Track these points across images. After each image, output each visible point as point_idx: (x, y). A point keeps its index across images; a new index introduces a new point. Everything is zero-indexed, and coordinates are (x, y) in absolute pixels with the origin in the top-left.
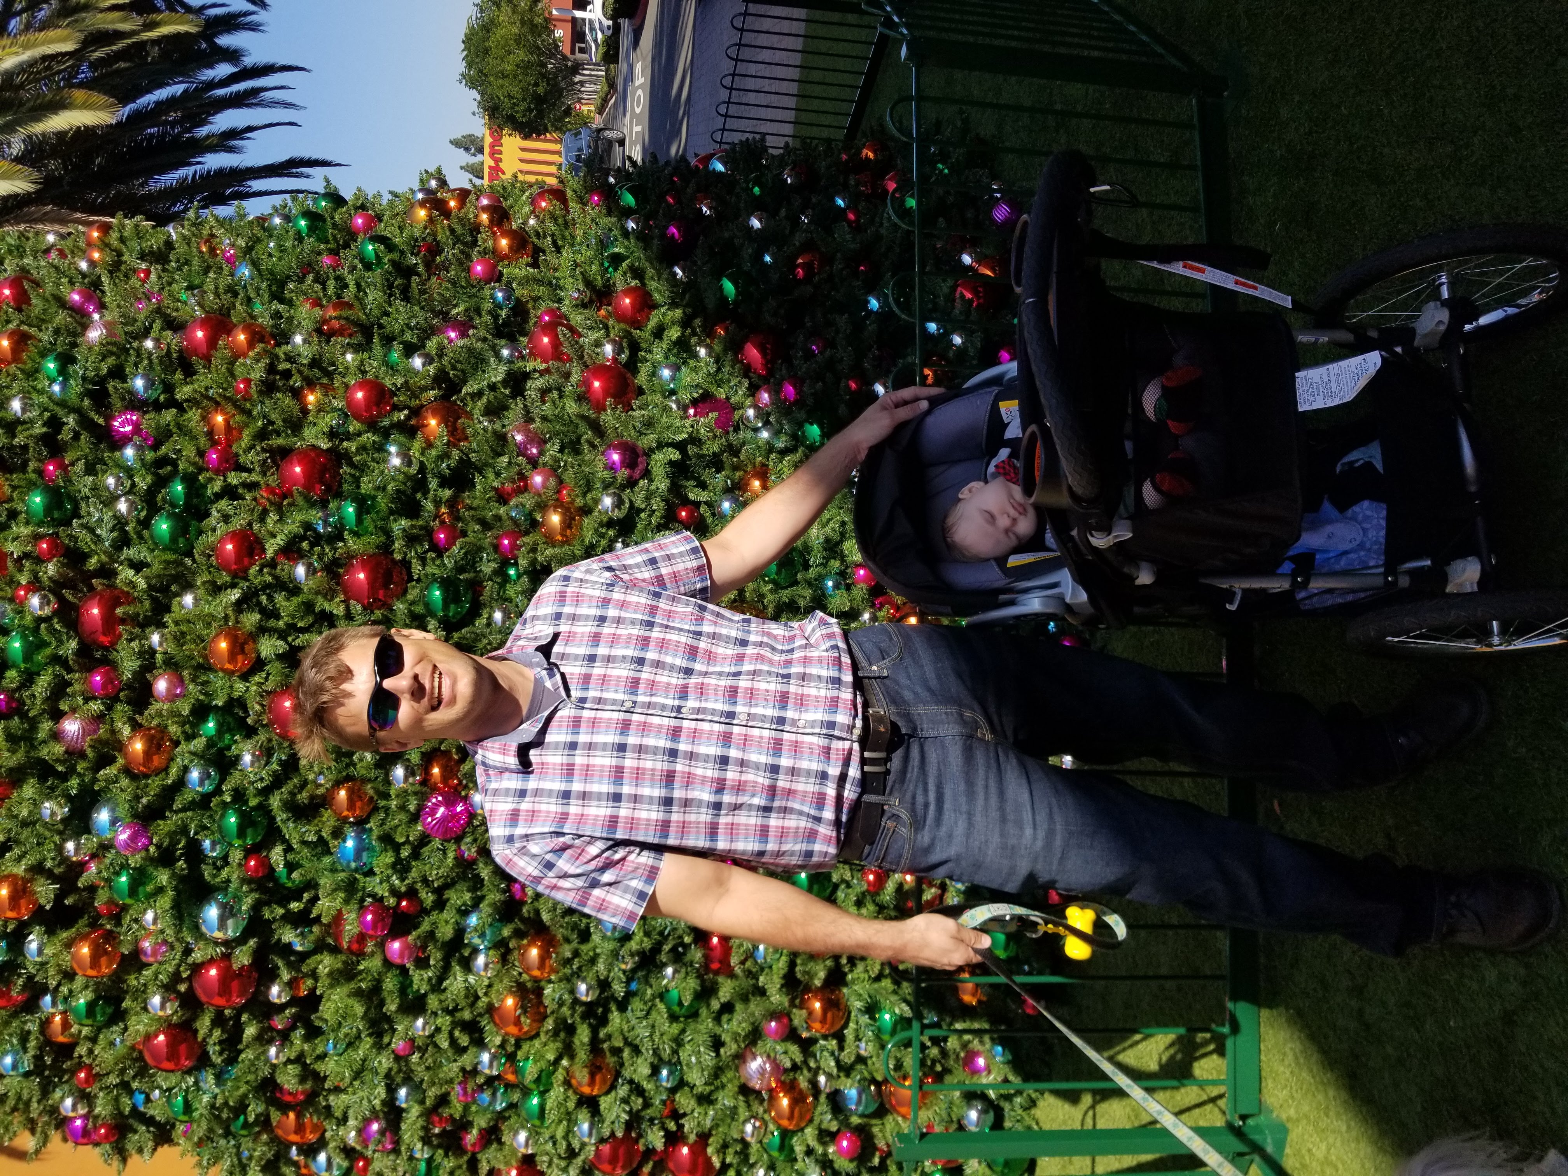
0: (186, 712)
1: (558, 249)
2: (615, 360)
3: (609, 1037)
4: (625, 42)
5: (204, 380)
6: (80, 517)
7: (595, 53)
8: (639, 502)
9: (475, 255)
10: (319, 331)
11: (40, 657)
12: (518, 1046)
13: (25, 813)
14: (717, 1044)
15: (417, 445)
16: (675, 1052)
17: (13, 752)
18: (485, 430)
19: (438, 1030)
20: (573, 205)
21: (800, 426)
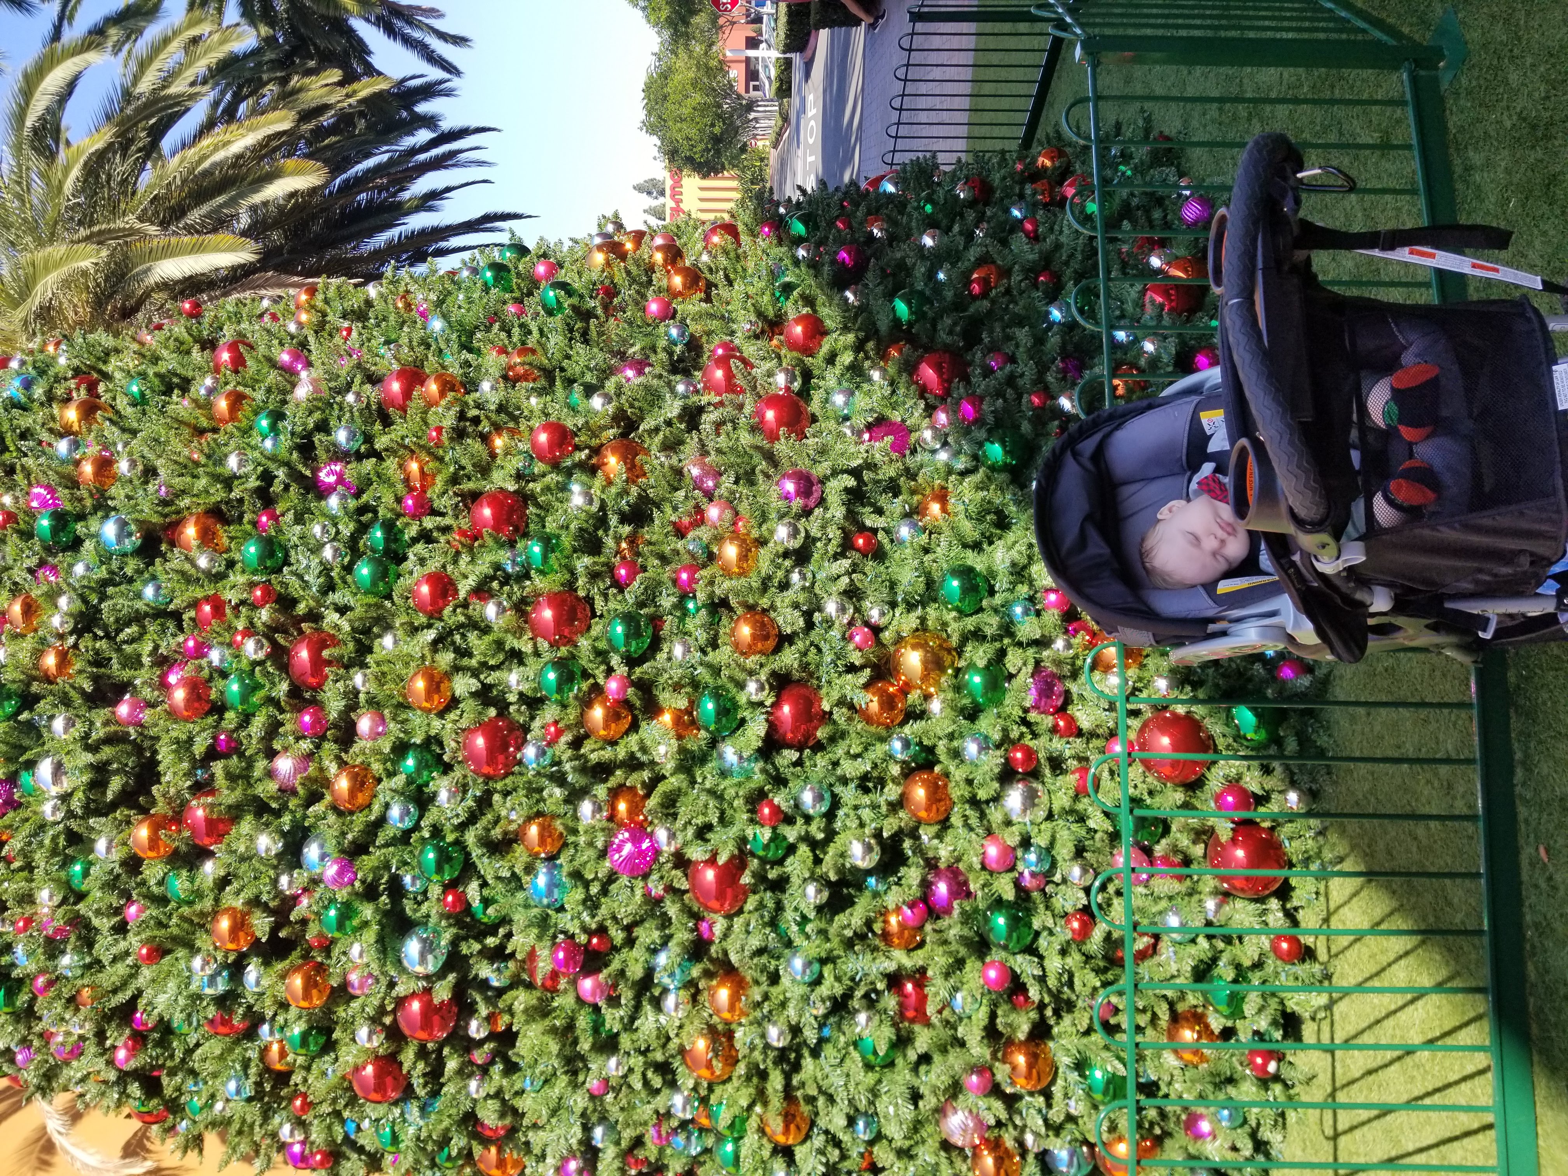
0: (387, 750)
1: (730, 283)
2: (788, 389)
3: (803, 1084)
4: (797, 76)
5: (400, 429)
6: (290, 565)
7: (769, 89)
8: (815, 532)
9: (650, 294)
10: (505, 377)
11: (257, 698)
12: (710, 1089)
13: (242, 849)
14: (915, 1097)
15: (598, 482)
16: (871, 1103)
17: (233, 790)
18: (662, 465)
19: (631, 1070)
20: (744, 238)
21: (981, 445)
